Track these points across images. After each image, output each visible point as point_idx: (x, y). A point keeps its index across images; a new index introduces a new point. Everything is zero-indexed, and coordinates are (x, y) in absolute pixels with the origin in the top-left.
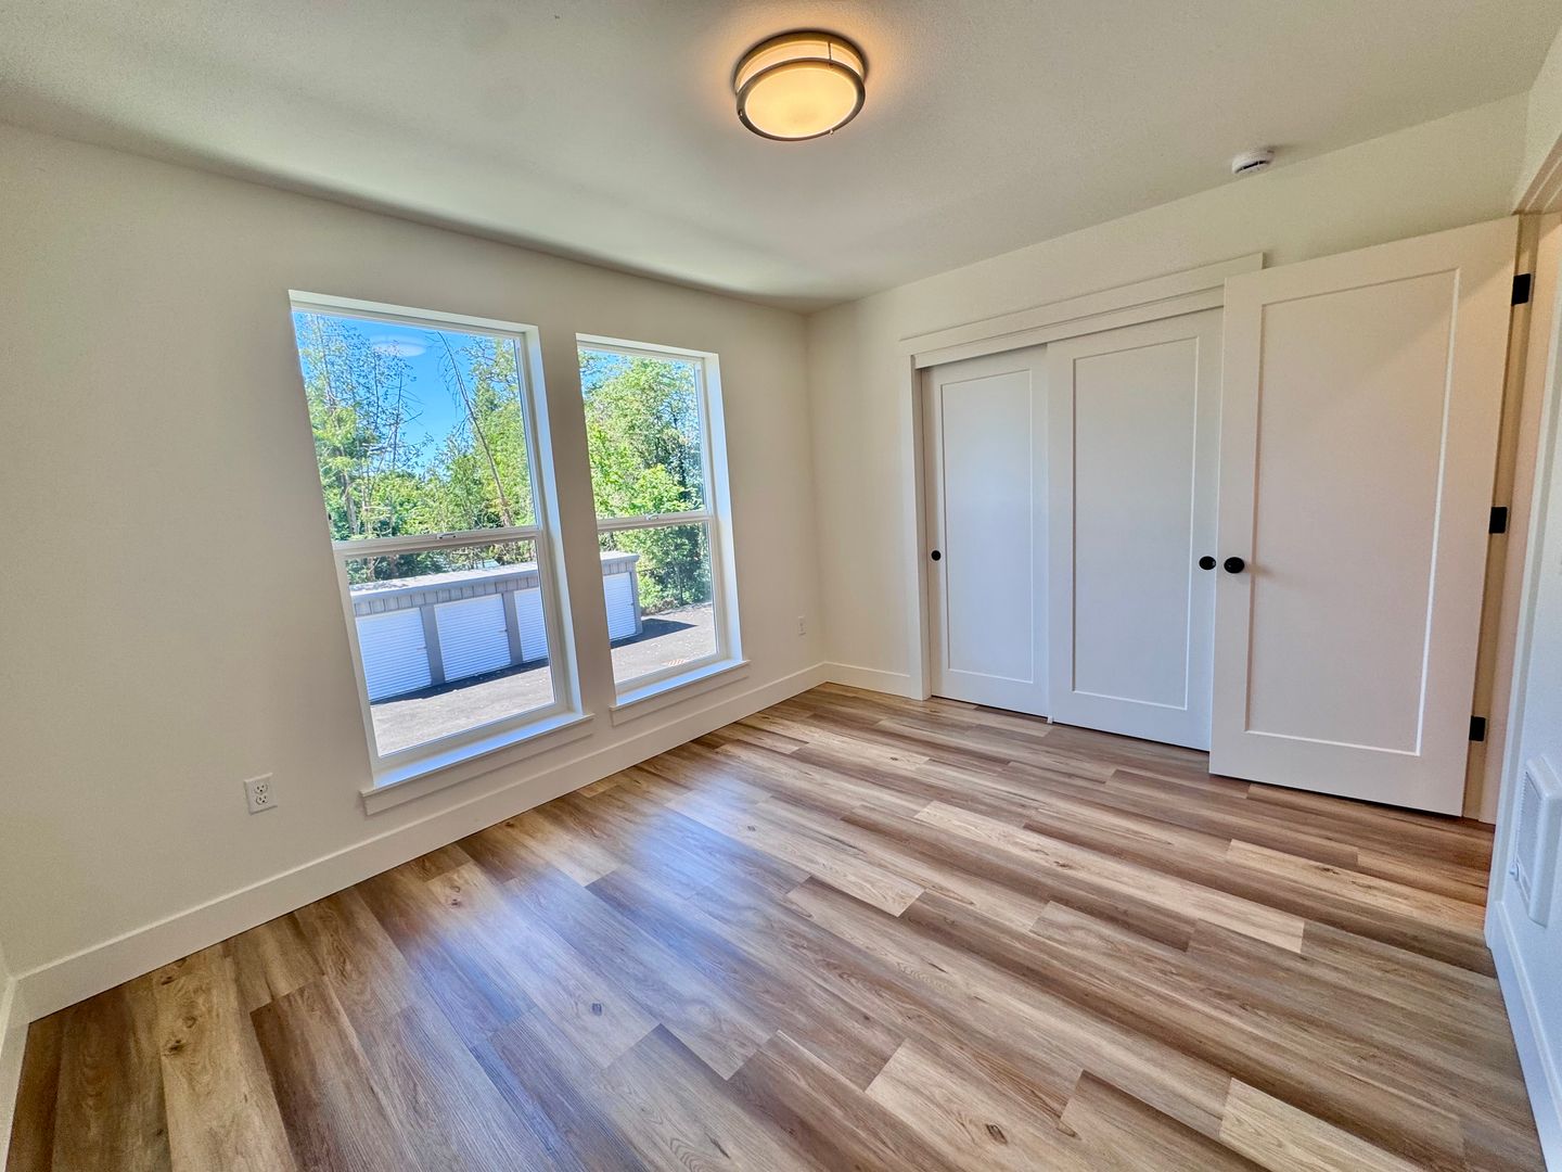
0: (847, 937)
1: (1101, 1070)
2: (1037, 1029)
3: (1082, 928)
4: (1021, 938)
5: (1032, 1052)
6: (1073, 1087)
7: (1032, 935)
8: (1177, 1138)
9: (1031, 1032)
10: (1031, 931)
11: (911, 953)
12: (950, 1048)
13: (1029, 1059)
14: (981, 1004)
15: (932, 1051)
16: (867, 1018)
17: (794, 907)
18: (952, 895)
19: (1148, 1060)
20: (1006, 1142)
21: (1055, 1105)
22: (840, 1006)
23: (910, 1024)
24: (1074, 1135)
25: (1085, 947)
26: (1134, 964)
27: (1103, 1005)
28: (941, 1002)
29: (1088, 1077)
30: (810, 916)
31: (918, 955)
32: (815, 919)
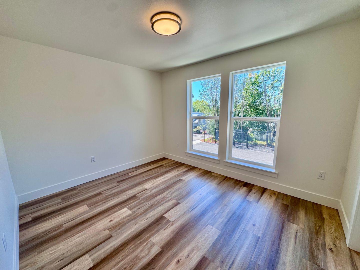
0: (159, 207)
1: (111, 239)
2: (125, 232)
3: (148, 254)
4: (150, 237)
5: (120, 230)
6: (111, 234)
7: (150, 240)
8: (93, 246)
9: (124, 231)
10: (151, 240)
11: (151, 216)
12: (128, 218)
13: (120, 229)
14: (134, 224)
15: (129, 216)
16: (139, 209)
17: (170, 201)
18: (169, 226)
19: (107, 250)
20: (109, 222)
21: (109, 230)
22: (143, 206)
23: (135, 214)
24: (104, 231)
25: (141, 251)
26: (131, 261)
27: (123, 247)
28: (137, 219)
29: (112, 236)
30: (167, 203)
31: (151, 217)
32: (166, 203)
